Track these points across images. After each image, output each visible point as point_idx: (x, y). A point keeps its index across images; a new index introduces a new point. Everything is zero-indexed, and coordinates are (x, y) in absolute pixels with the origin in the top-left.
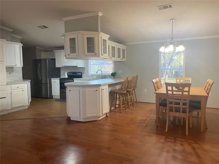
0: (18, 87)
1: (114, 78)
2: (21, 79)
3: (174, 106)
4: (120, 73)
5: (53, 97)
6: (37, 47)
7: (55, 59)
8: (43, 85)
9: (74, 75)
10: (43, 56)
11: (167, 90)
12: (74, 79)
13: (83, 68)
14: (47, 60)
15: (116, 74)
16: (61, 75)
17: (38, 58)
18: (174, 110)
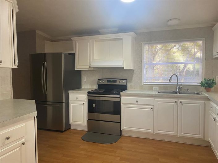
0: (8, 138)
1: (208, 91)
2: (9, 98)
4: (217, 80)
5: (72, 128)
6: (37, 31)
7: (74, 54)
8: (50, 105)
9: (110, 84)
10: (49, 48)
12: (121, 93)
13: (131, 71)
14: (63, 55)
17: (38, 51)
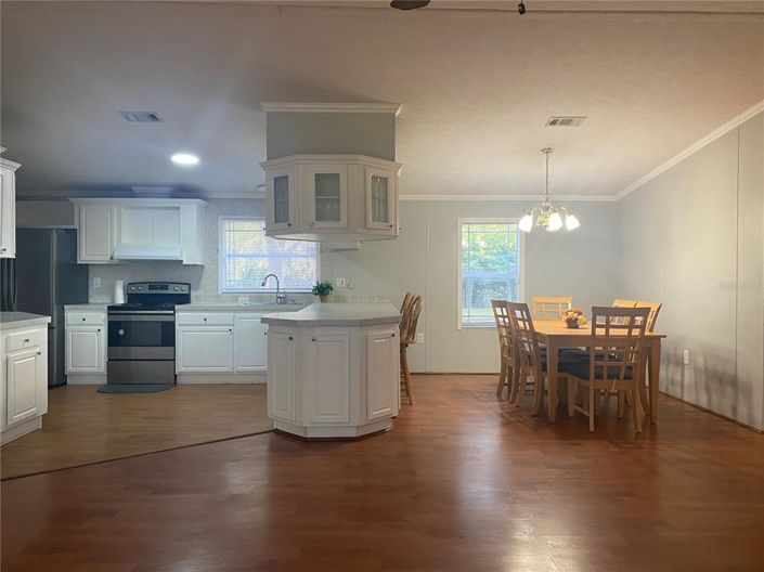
0: (27, 341)
1: (323, 301)
3: (605, 363)
4: (339, 284)
5: (69, 381)
7: (75, 230)
9: (154, 292)
11: (595, 326)
12: (177, 307)
13: (197, 269)
14: (54, 234)
15: (332, 289)
16: (90, 292)
18: (605, 375)
